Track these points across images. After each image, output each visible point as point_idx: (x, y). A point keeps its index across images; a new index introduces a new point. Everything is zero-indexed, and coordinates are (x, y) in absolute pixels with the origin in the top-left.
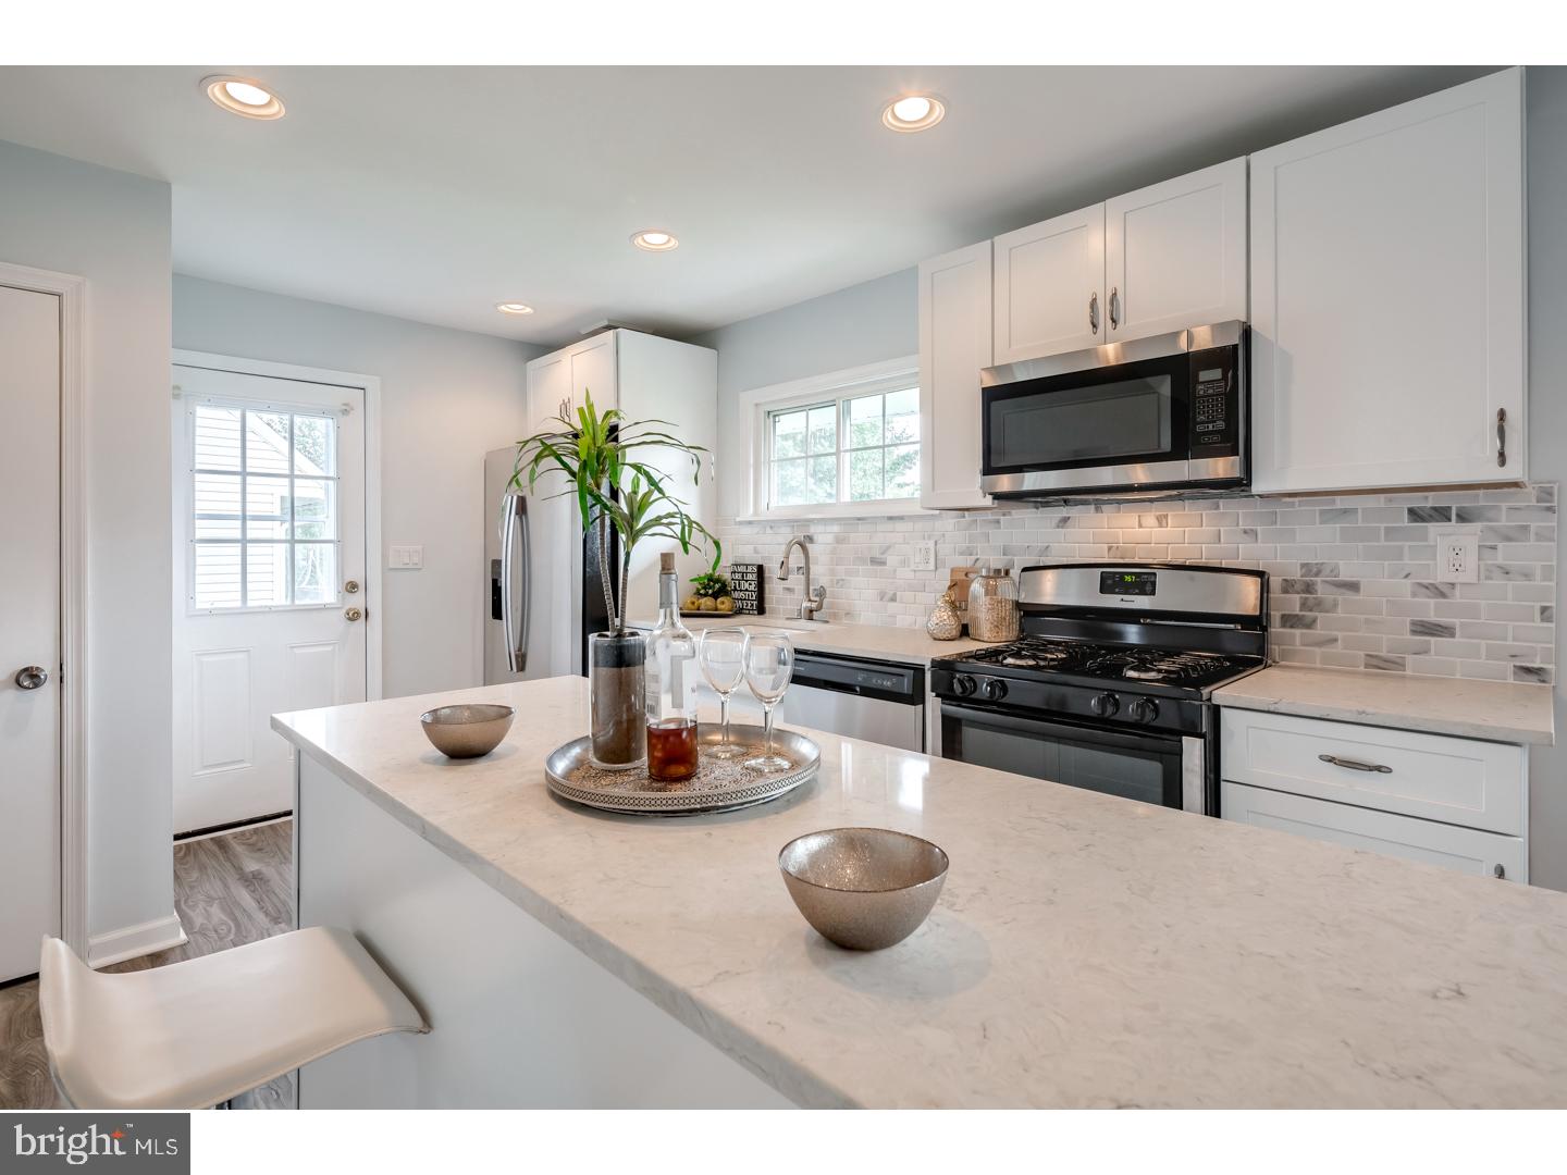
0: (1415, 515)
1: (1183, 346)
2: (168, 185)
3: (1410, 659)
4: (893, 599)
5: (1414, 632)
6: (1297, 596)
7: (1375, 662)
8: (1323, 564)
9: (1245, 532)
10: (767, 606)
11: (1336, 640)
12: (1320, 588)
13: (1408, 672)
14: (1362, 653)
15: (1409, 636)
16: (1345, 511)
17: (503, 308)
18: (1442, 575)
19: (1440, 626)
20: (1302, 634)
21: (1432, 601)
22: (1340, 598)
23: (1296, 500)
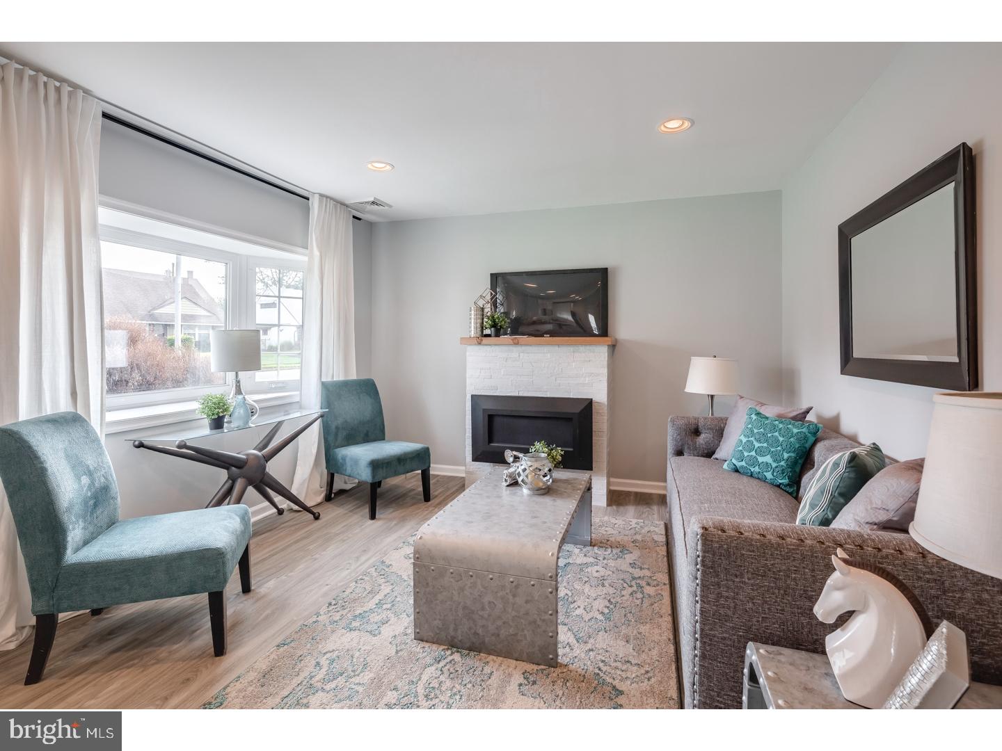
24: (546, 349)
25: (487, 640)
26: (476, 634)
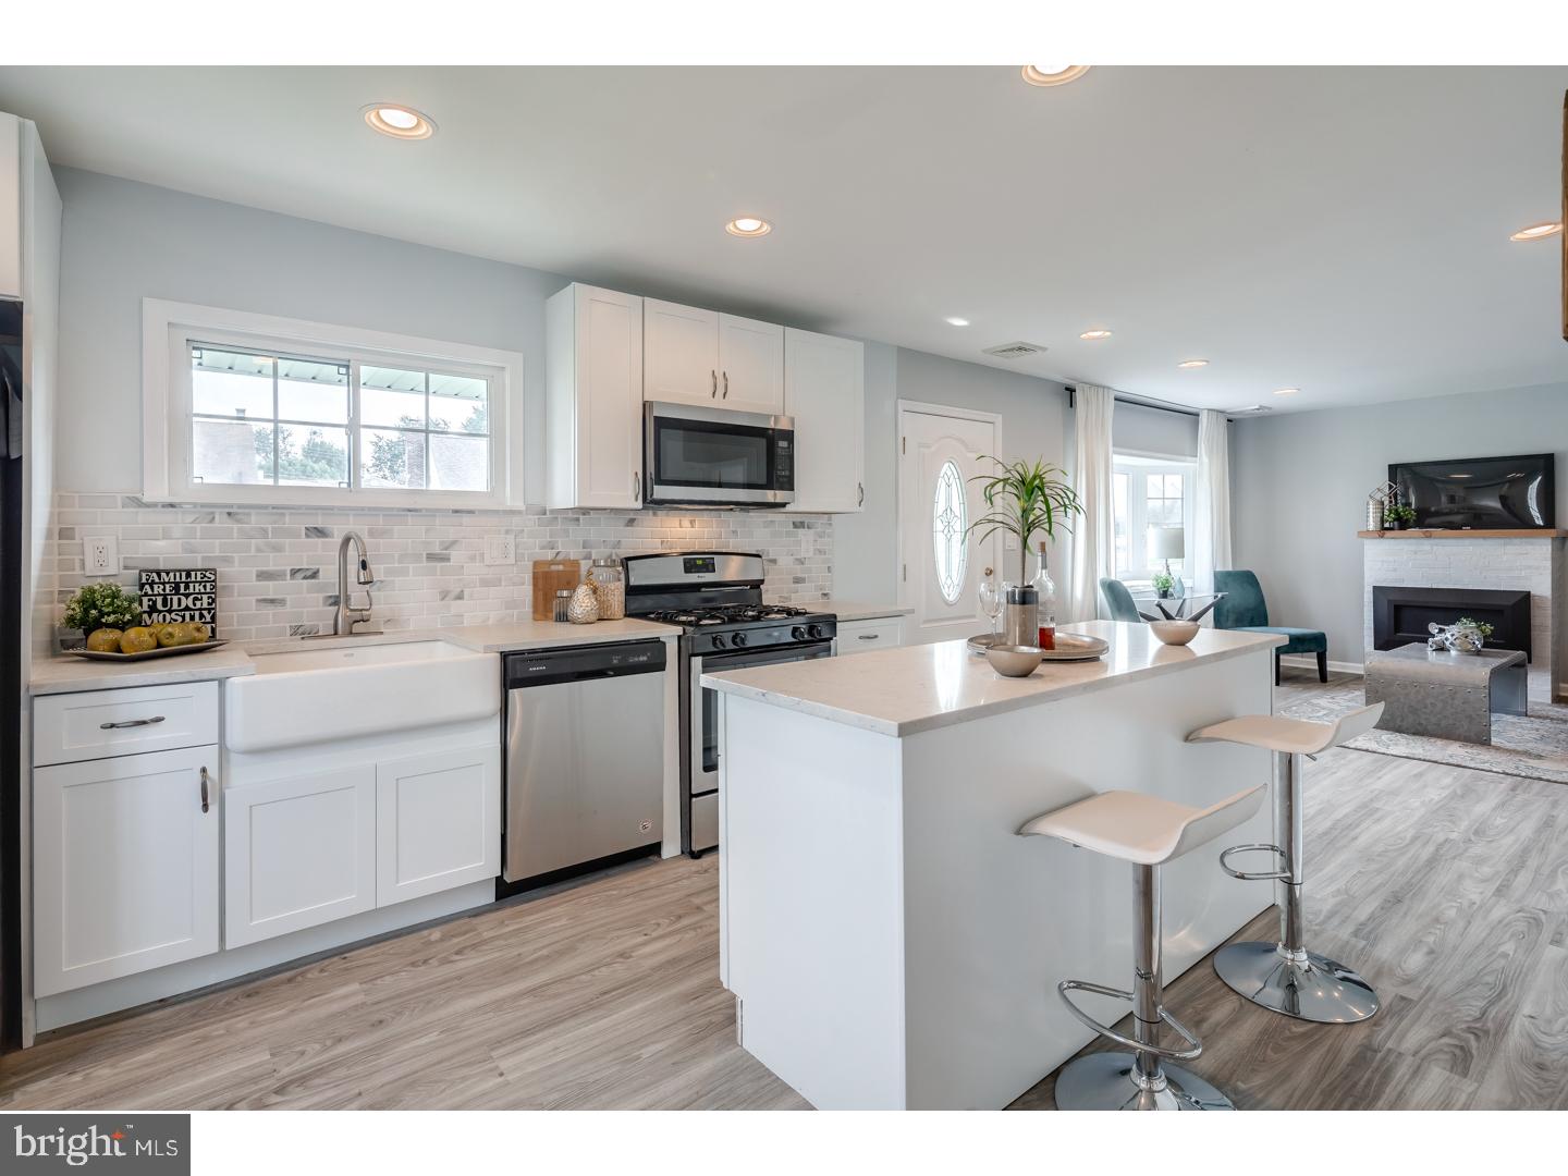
0: (795, 525)
1: (771, 425)
3: (793, 596)
4: (460, 597)
5: (793, 582)
7: (782, 599)
14: (778, 596)
15: (792, 585)
18: (802, 554)
19: (801, 578)
21: (799, 567)
24: (1467, 542)
25: (1429, 727)
26: (1420, 724)
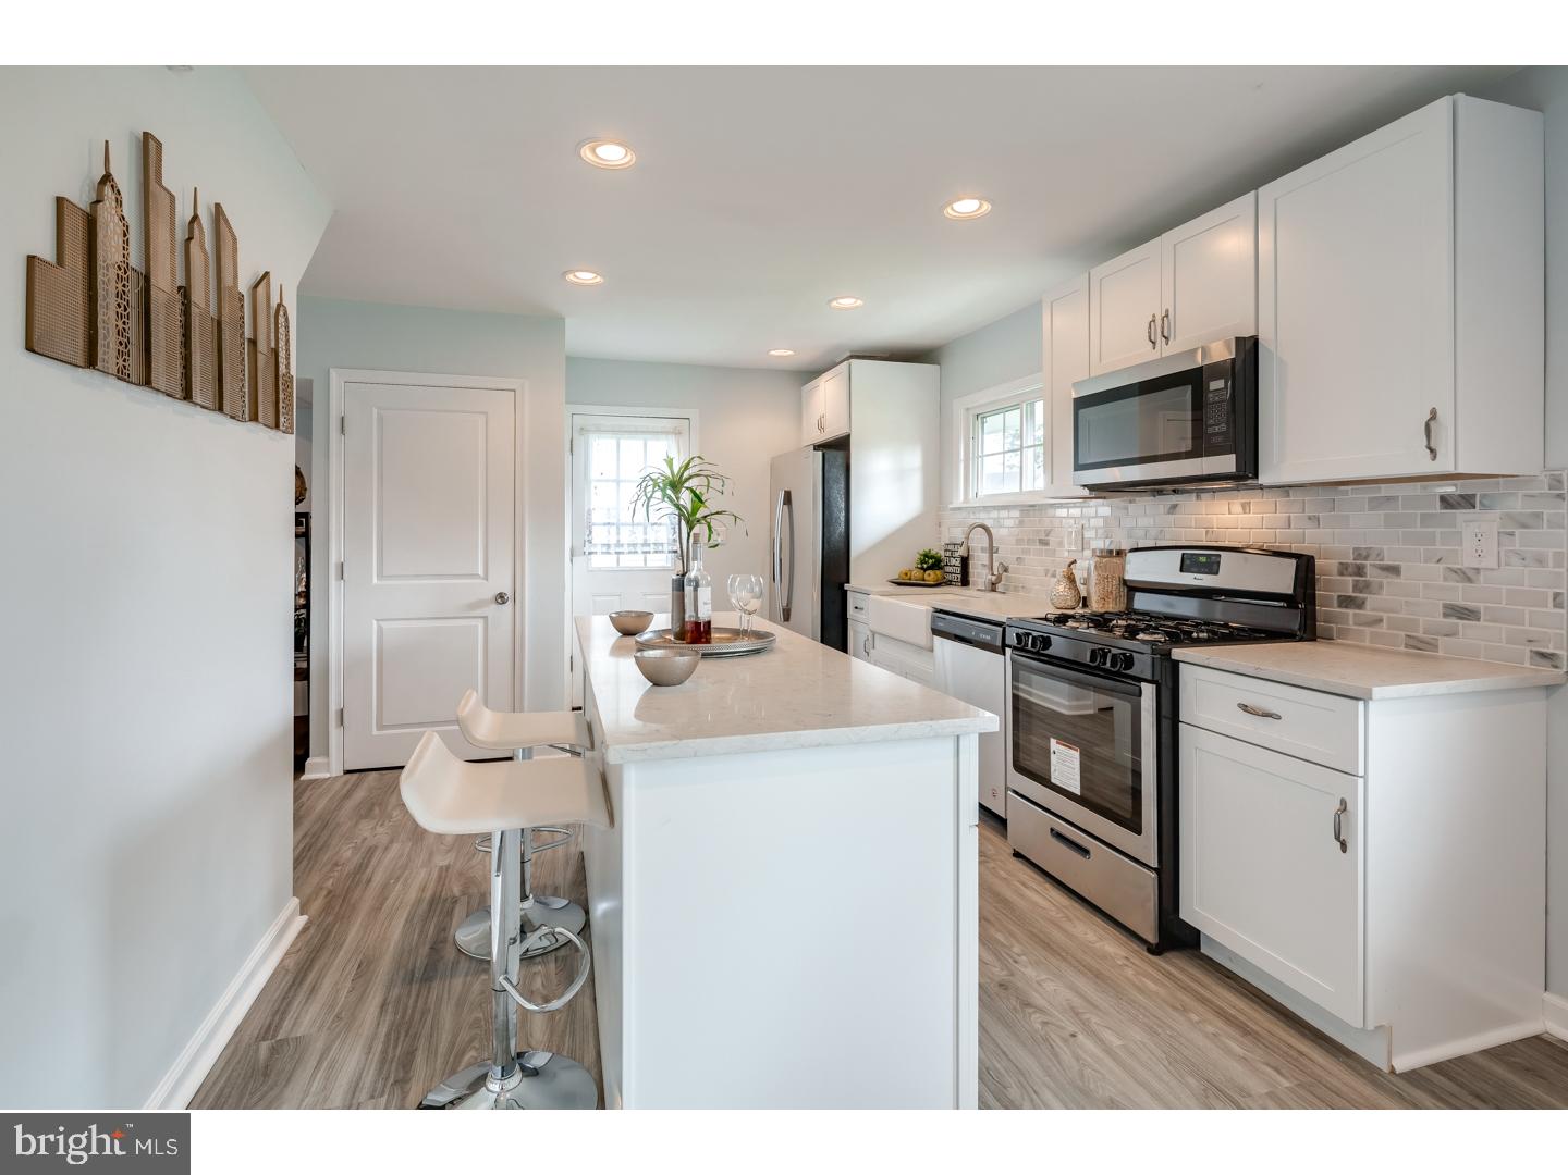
0: (1446, 502)
2: (563, 319)
3: (1442, 641)
5: (1445, 615)
6: (1350, 578)
7: (1412, 642)
8: (1370, 548)
9: (1310, 518)
10: (971, 579)
11: (1380, 620)
12: (1368, 570)
13: (1440, 653)
14: (1403, 633)
15: (1441, 619)
16: (1389, 499)
17: (773, 353)
18: (1468, 562)
19: (1466, 609)
20: (1355, 614)
21: (1461, 585)
22: (1385, 581)
23: (1350, 488)
